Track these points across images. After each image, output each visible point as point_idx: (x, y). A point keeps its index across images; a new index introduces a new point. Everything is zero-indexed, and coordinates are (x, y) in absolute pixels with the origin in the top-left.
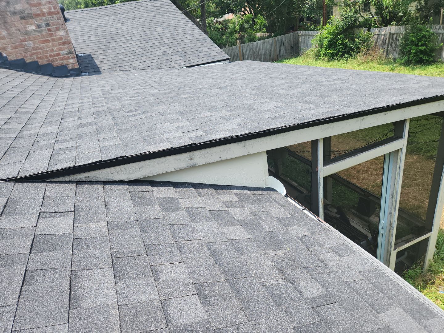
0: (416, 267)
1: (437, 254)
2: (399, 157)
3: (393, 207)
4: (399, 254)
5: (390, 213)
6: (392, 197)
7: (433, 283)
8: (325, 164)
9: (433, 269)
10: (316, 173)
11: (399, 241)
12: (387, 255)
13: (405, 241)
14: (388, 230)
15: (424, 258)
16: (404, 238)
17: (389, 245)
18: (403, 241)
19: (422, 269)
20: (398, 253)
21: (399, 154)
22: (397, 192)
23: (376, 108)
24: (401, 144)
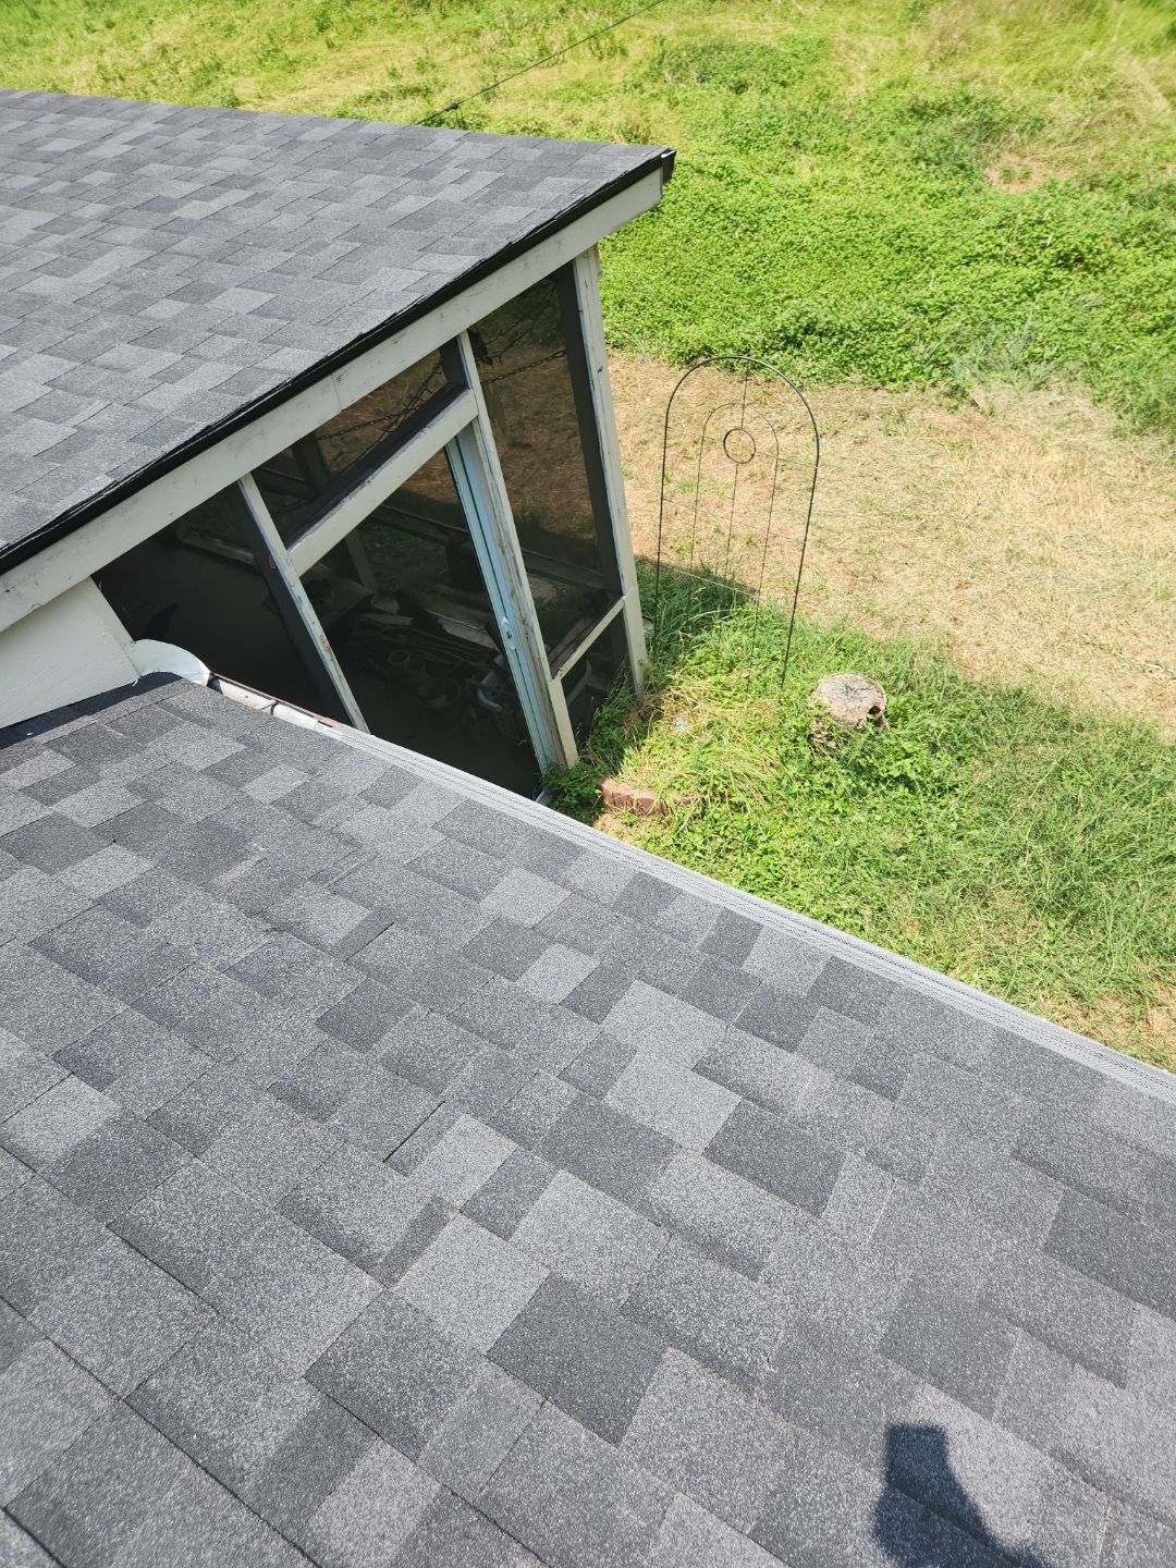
0: (616, 693)
1: (651, 643)
2: (479, 443)
3: (514, 576)
4: (568, 684)
5: (513, 593)
6: (503, 552)
7: (659, 716)
8: (289, 538)
9: (653, 680)
10: (276, 574)
11: (560, 648)
12: (544, 700)
13: (571, 643)
14: (523, 636)
15: (628, 663)
16: (568, 639)
17: (538, 671)
18: (567, 647)
19: (632, 691)
20: (564, 681)
21: (478, 435)
22: (507, 534)
23: (361, 337)
24: (470, 406)
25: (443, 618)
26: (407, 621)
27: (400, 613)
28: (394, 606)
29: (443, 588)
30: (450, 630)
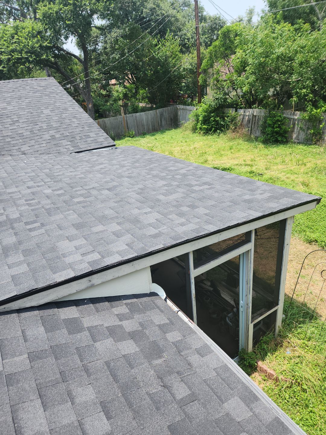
0: (269, 334)
1: (284, 321)
2: (249, 255)
3: (248, 291)
5: (247, 295)
6: (247, 283)
7: (281, 346)
9: (282, 334)
10: (189, 275)
11: (255, 315)
12: (247, 327)
13: (259, 314)
14: (246, 308)
15: (275, 326)
16: (259, 312)
17: (247, 320)
18: (258, 315)
19: (274, 335)
20: (254, 325)
21: (250, 253)
22: (250, 280)
24: (250, 246)
25: (221, 292)
26: (212, 289)
27: (210, 286)
28: (209, 284)
29: (224, 283)
30: (222, 295)
